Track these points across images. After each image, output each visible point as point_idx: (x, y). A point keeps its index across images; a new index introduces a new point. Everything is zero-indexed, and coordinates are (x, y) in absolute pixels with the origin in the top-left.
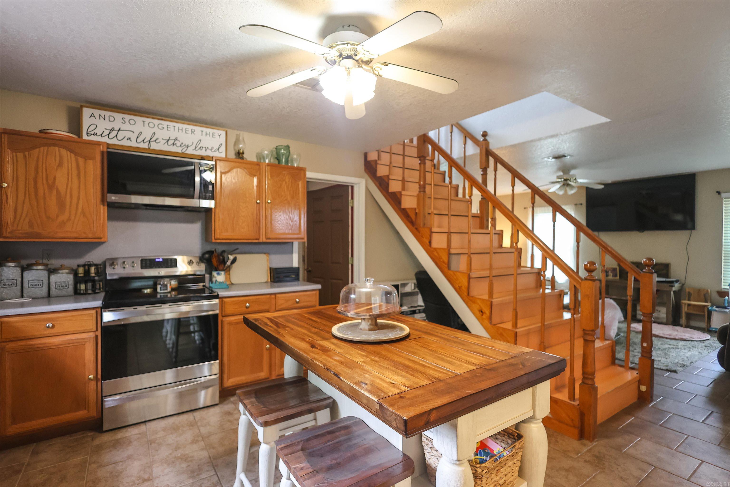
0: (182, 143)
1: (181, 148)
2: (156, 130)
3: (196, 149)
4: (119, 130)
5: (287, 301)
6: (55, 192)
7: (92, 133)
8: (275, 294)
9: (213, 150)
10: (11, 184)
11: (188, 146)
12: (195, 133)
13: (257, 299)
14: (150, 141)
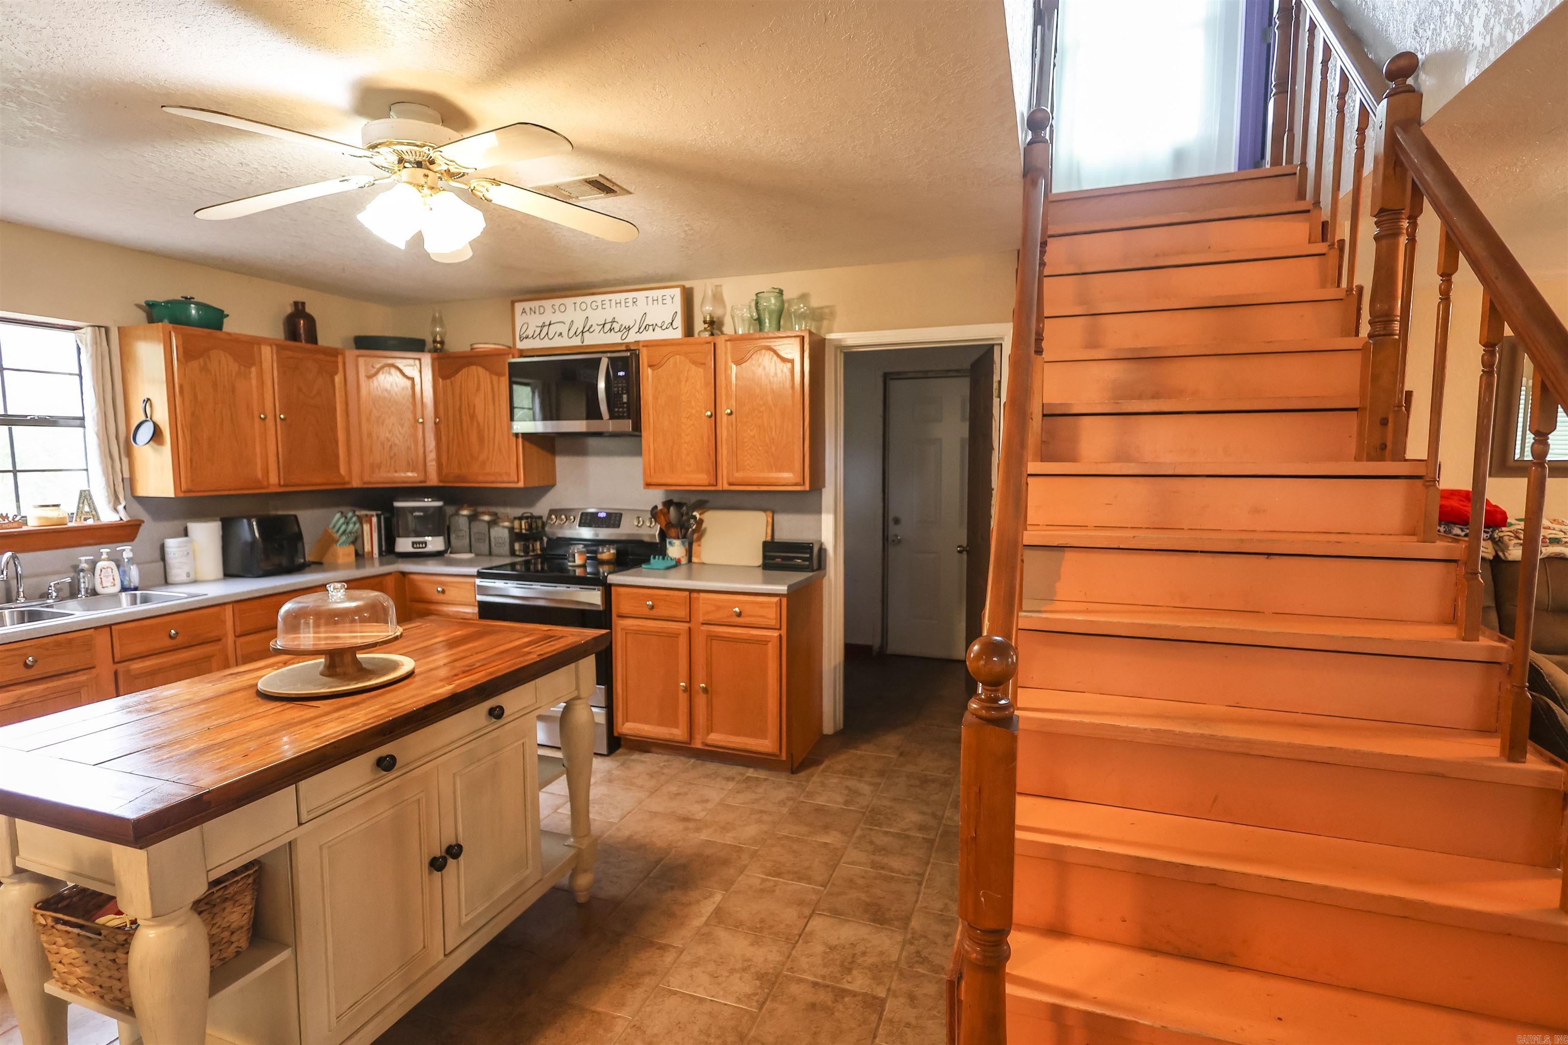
0: (622, 325)
1: (620, 334)
2: (589, 313)
3: (641, 331)
4: (550, 324)
5: (719, 608)
6: (475, 424)
7: (524, 335)
8: (691, 591)
9: (664, 328)
10: (443, 418)
11: (629, 329)
12: (637, 303)
13: (667, 595)
14: (583, 332)
